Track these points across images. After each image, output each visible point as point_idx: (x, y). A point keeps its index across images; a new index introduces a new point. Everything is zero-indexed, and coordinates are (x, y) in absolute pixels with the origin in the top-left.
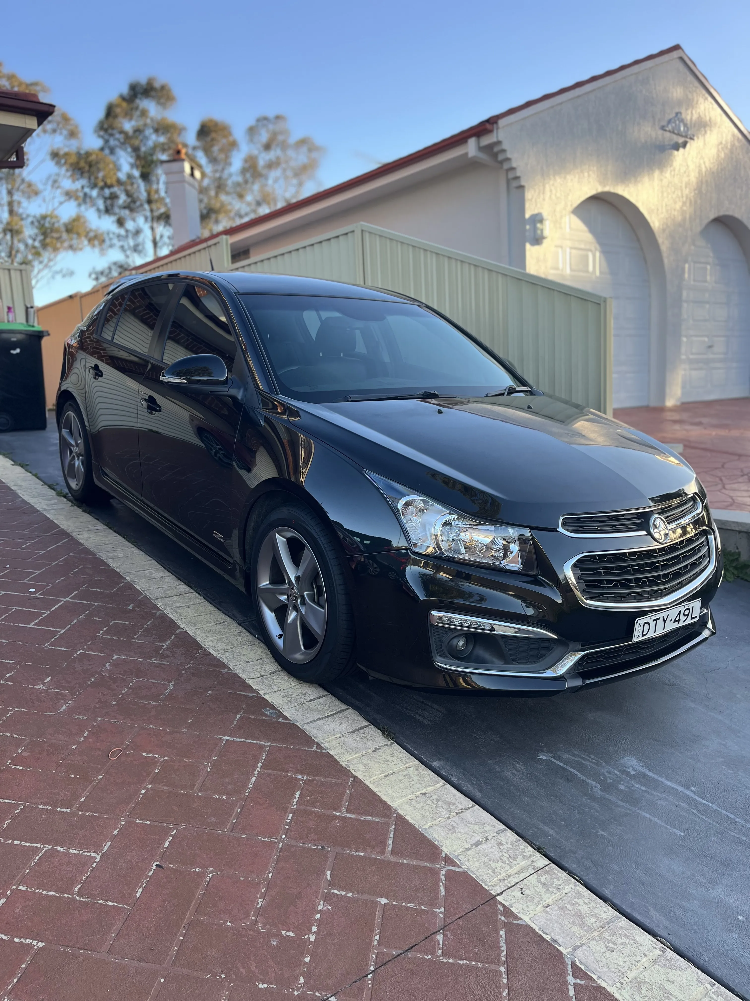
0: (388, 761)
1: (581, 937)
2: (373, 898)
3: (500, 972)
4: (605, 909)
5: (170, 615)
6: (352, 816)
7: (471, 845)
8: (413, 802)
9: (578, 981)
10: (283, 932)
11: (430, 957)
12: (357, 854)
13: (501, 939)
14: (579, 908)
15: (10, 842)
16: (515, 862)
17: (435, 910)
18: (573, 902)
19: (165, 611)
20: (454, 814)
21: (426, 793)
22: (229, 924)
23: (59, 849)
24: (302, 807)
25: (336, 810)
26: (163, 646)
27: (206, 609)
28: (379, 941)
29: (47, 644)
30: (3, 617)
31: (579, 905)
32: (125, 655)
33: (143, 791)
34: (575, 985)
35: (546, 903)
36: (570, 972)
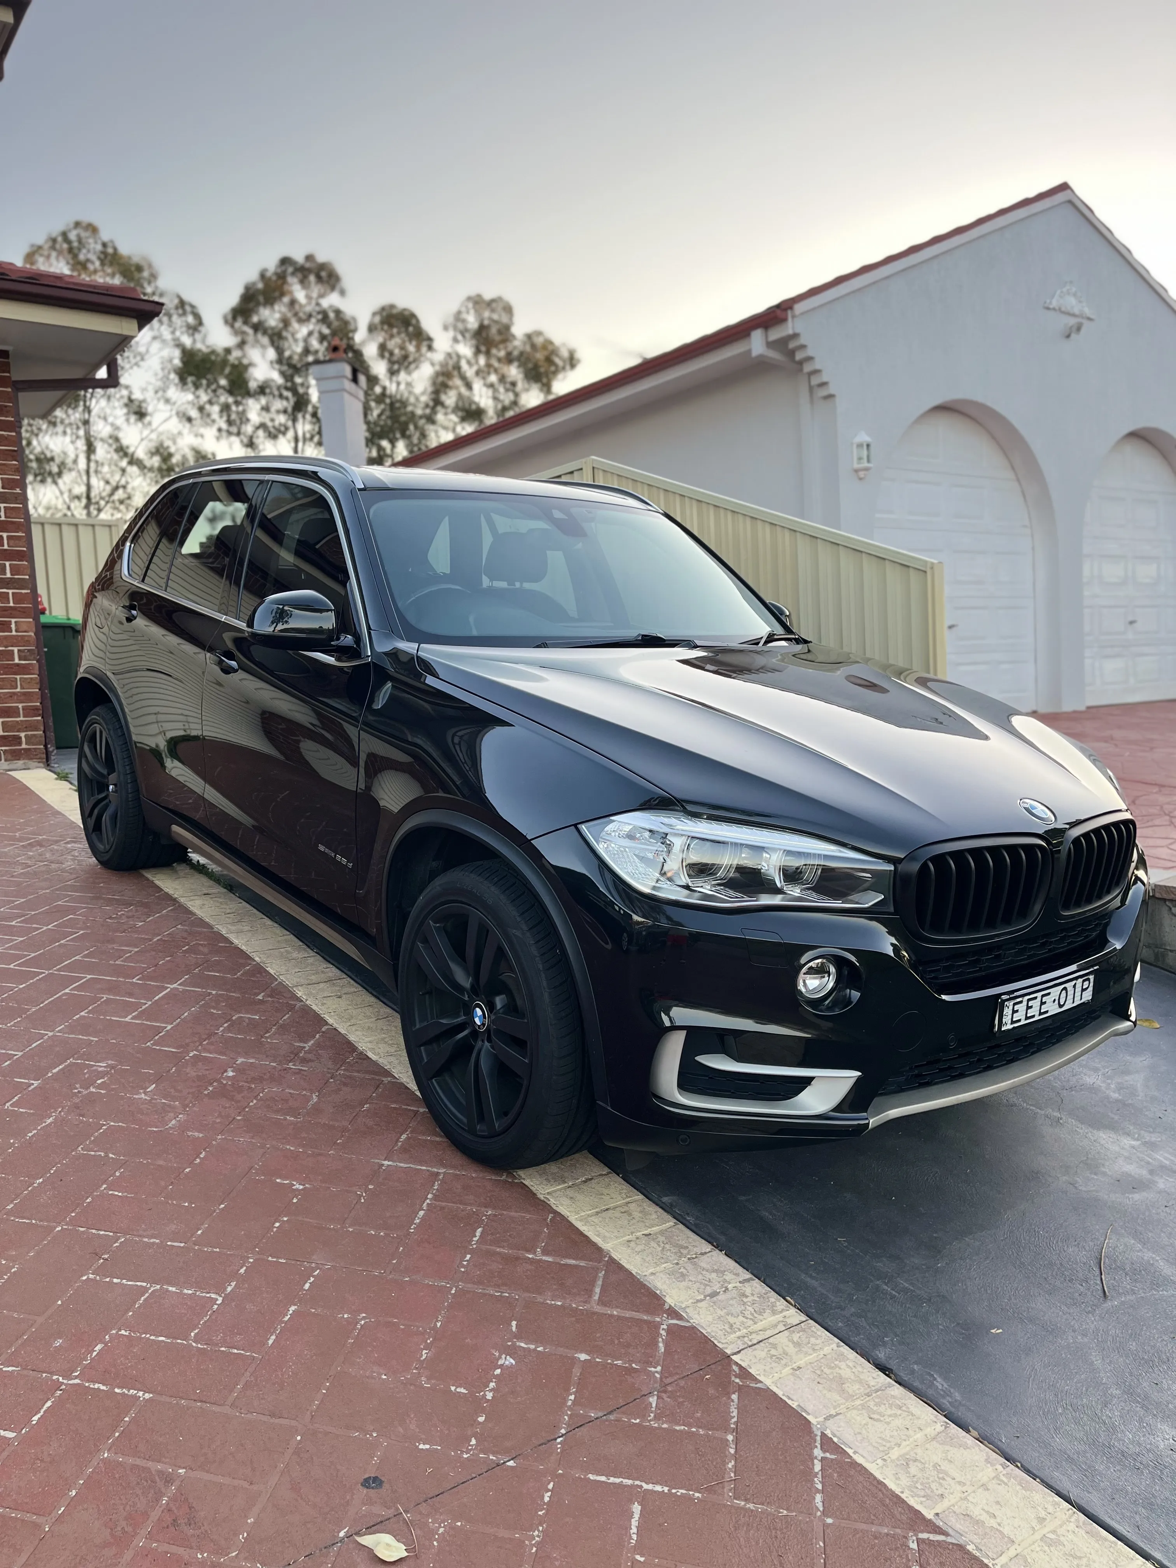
0: (602, 1194)
1: (839, 1405)
2: (569, 1353)
3: (728, 1440)
4: (874, 1375)
5: (314, 1007)
6: (550, 1259)
7: (705, 1297)
8: (632, 1244)
9: (828, 1455)
10: (453, 1388)
11: (638, 1421)
12: (553, 1302)
13: (732, 1404)
14: (840, 1372)
15: (108, 1280)
16: (761, 1317)
17: (650, 1369)
18: (833, 1365)
19: (308, 1002)
20: (686, 1260)
21: (650, 1234)
22: (384, 1377)
23: (170, 1288)
24: (484, 1247)
25: (528, 1251)
26: (305, 1047)
27: (364, 1000)
28: (574, 1402)
29: (149, 1044)
30: (90, 1008)
31: (840, 1368)
32: (253, 1058)
33: (277, 1225)
34: (823, 1460)
35: (797, 1364)
36: (818, 1444)
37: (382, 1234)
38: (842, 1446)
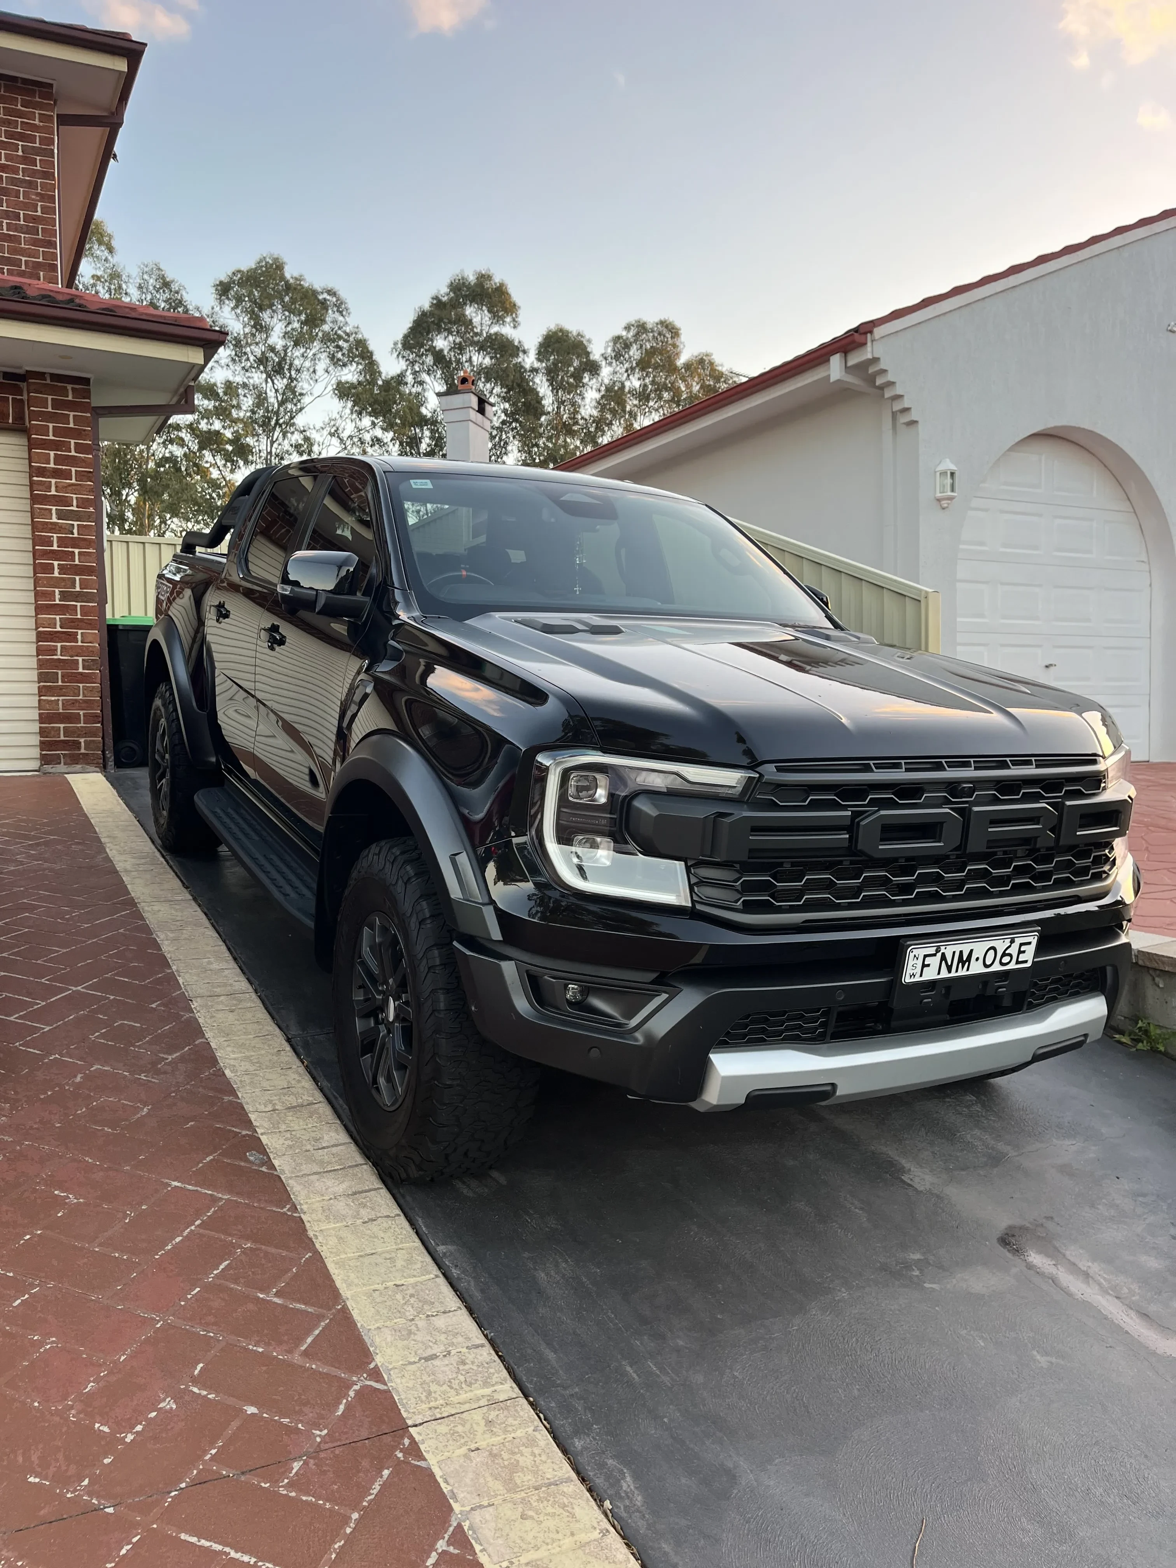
0: (376, 1237)
1: (496, 1496)
2: (239, 1404)
3: (350, 1518)
4: (558, 1466)
5: (201, 1020)
6: (280, 1301)
7: (420, 1359)
8: (376, 1294)
9: (451, 1548)
10: (97, 1426)
11: (268, 1485)
12: (255, 1348)
13: (379, 1479)
14: (520, 1458)
16: (467, 1389)
17: (314, 1432)
18: (516, 1450)
19: (198, 1015)
20: (423, 1316)
21: (402, 1285)
22: (36, 1404)
24: (219, 1282)
25: (262, 1291)
26: (167, 1059)
28: (213, 1456)
29: (18, 1044)
31: (522, 1455)
32: (110, 1065)
33: (28, 1237)
34: (443, 1553)
35: (477, 1445)
36: (446, 1536)
37: (125, 1257)
38: (473, 1542)
